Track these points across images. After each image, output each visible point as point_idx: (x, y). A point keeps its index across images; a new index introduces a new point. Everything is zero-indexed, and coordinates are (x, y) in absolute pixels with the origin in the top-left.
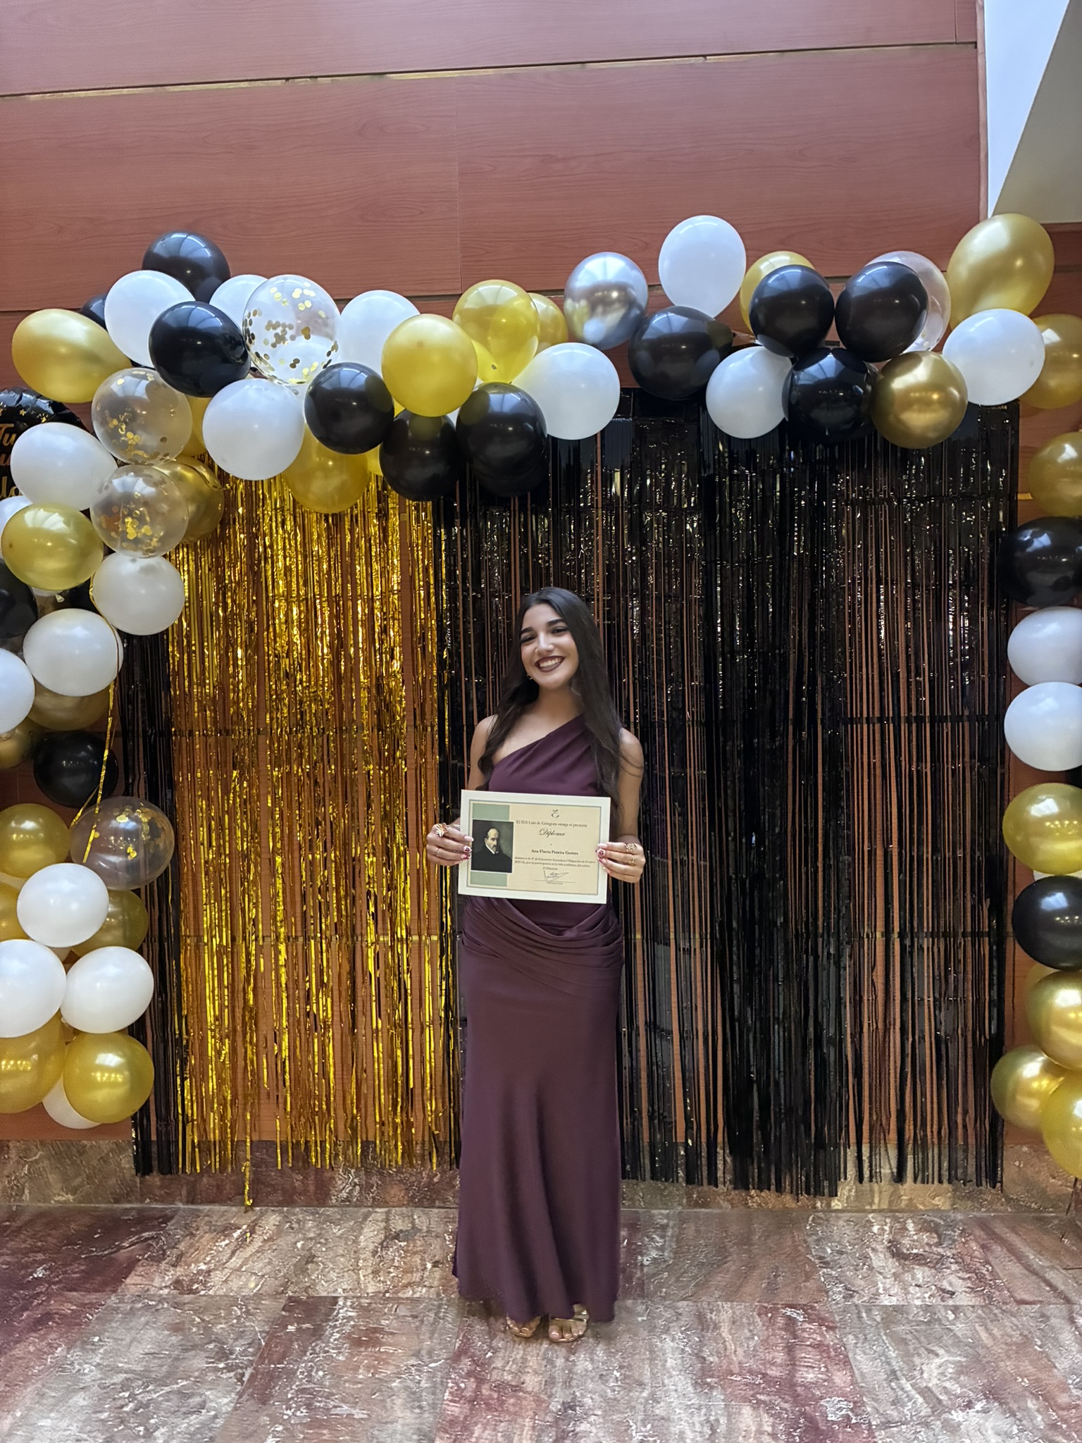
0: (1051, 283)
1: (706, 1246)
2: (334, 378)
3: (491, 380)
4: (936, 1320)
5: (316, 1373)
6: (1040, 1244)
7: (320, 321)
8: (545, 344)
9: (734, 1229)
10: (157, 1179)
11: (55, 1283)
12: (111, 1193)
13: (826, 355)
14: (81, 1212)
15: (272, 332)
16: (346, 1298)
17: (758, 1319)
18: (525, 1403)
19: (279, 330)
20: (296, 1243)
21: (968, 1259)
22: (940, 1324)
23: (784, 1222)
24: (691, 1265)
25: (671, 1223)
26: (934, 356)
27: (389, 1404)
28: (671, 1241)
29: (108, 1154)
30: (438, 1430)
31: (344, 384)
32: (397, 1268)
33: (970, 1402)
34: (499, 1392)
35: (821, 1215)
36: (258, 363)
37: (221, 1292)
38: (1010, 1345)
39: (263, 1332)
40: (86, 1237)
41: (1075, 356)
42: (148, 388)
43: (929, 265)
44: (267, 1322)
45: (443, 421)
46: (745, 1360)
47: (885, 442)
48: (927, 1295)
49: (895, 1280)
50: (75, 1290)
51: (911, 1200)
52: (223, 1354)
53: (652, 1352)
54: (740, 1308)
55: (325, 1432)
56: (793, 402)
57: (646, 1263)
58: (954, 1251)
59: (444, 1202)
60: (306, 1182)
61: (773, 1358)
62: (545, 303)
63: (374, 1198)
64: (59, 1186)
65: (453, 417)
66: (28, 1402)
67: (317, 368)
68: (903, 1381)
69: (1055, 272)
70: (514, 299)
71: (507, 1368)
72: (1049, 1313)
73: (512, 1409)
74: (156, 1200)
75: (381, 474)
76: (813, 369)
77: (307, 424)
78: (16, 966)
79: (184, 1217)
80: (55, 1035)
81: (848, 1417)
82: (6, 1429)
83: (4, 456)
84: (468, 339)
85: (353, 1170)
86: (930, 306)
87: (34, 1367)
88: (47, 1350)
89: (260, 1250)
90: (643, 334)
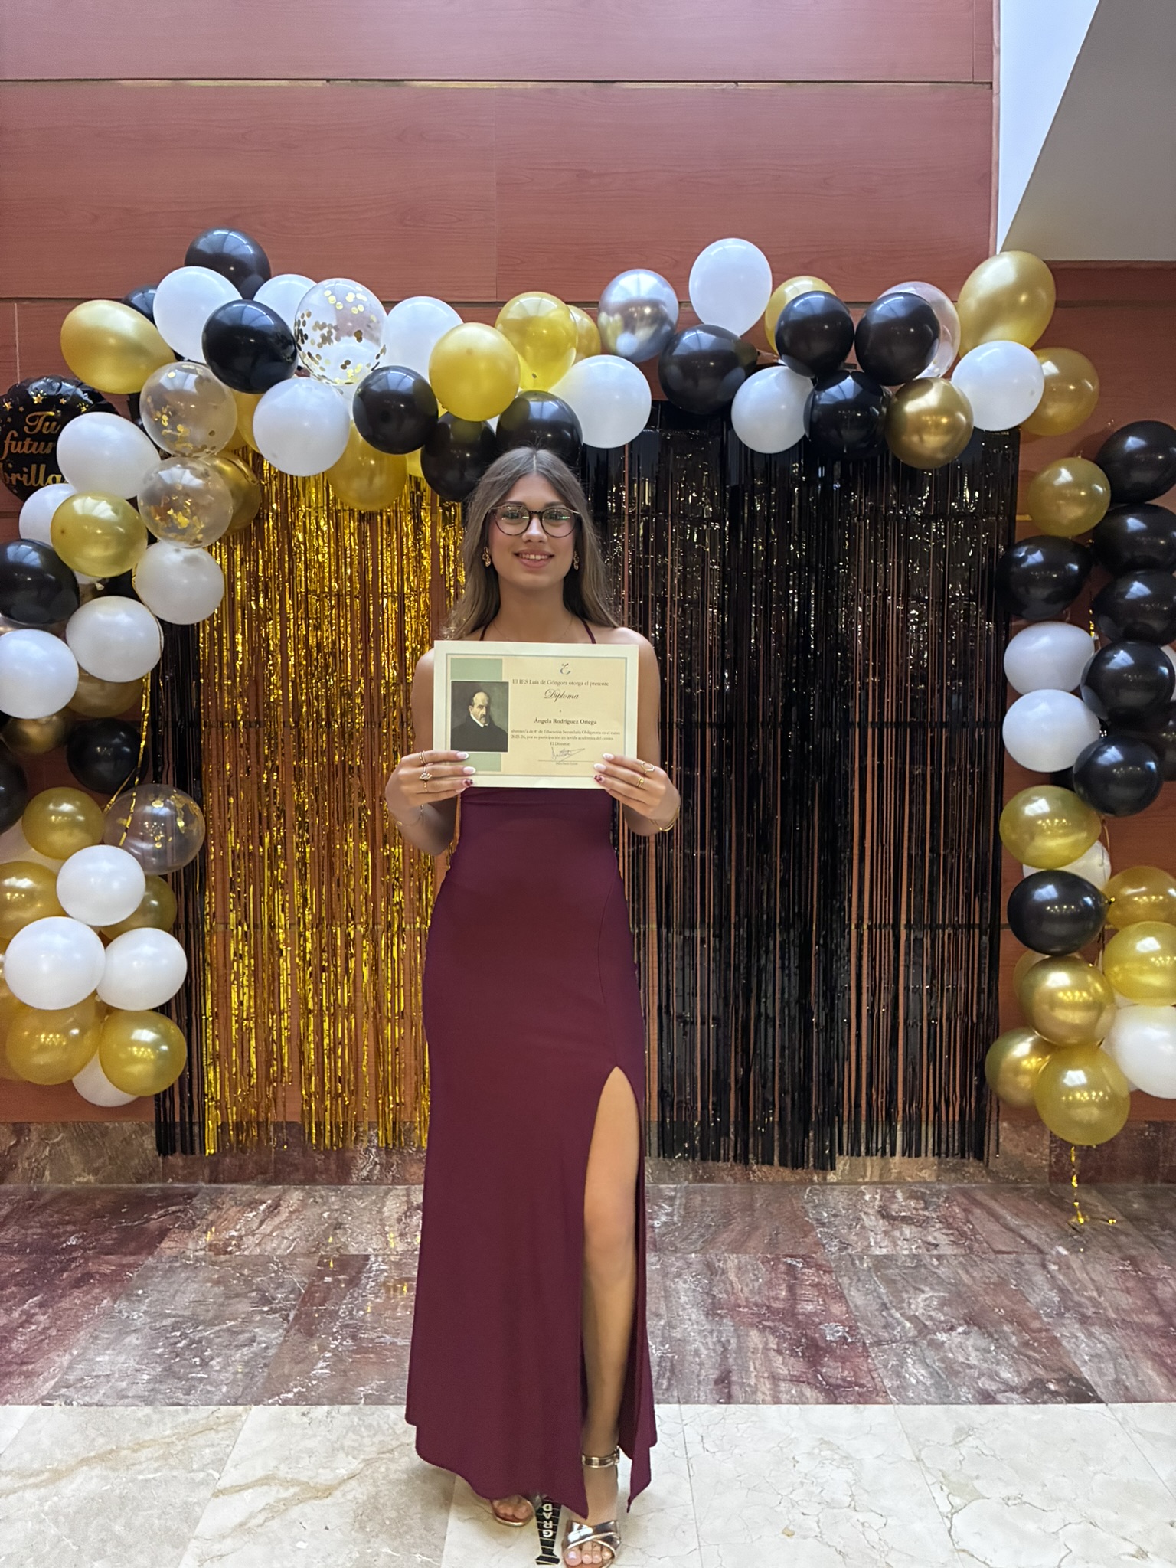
0: (1053, 318)
1: (712, 1212)
2: (383, 381)
3: (530, 388)
4: (922, 1266)
5: (357, 1312)
6: (1017, 1208)
7: (371, 324)
8: (581, 355)
9: (737, 1199)
10: (179, 1159)
11: (90, 1249)
12: (134, 1174)
13: (844, 378)
14: (103, 1191)
15: (319, 332)
16: (376, 1256)
17: (761, 1266)
19: (325, 331)
20: (321, 1214)
21: (951, 1220)
22: (927, 1268)
23: (783, 1192)
24: (698, 1226)
26: (943, 382)
28: (679, 1209)
29: (131, 1136)
31: (392, 387)
33: (953, 1326)
35: (817, 1187)
36: (307, 360)
37: (258, 1251)
38: (990, 1283)
39: (302, 1282)
40: (115, 1212)
41: (1072, 387)
42: (198, 382)
43: (942, 296)
44: (305, 1275)
45: (484, 425)
46: (750, 1297)
47: (896, 461)
48: (913, 1247)
49: (886, 1236)
50: (112, 1254)
51: (900, 1173)
52: (266, 1300)
53: (666, 1291)
54: (744, 1258)
55: (370, 1356)
56: (815, 420)
57: (656, 1225)
58: (939, 1214)
60: (327, 1161)
61: (777, 1295)
62: (581, 315)
63: (393, 1176)
64: (82, 1166)
65: (493, 424)
66: (83, 1344)
67: (362, 371)
68: (893, 1311)
69: (1056, 306)
70: (556, 311)
72: (1023, 1261)
74: (179, 1181)
75: (420, 474)
76: (833, 390)
77: (354, 424)
78: (59, 941)
79: (208, 1195)
80: (92, 1011)
81: (846, 1339)
82: (66, 1364)
83: (43, 444)
84: (512, 348)
85: (374, 1150)
86: (941, 335)
87: (82, 1316)
88: (93, 1302)
89: (288, 1220)
90: (673, 350)
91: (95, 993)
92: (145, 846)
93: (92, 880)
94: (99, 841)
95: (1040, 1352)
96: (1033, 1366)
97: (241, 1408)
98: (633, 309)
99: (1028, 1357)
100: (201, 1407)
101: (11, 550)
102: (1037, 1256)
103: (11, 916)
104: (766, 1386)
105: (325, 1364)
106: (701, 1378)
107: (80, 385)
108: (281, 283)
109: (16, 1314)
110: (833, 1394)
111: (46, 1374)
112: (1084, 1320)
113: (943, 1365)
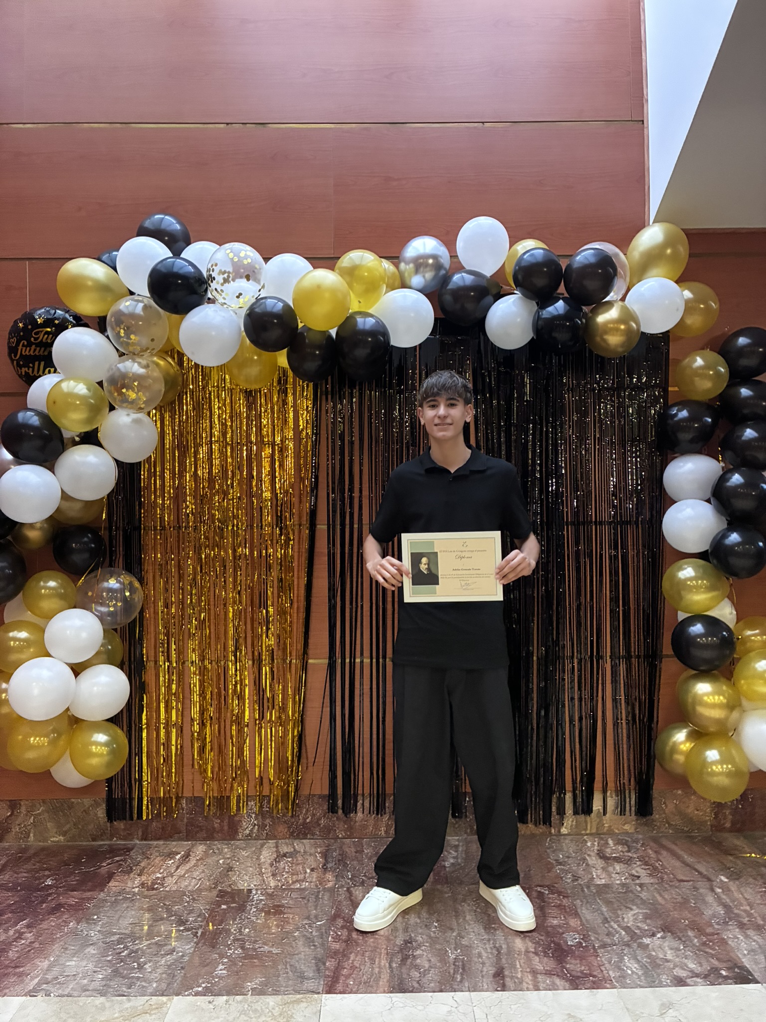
0: (687, 264)
2: (263, 305)
3: (357, 309)
4: (629, 891)
5: (244, 930)
7: (256, 271)
8: (389, 289)
10: (122, 824)
11: (60, 887)
12: (90, 835)
13: (557, 301)
14: (69, 847)
15: (222, 276)
16: (257, 890)
18: (380, 941)
19: (226, 275)
20: (218, 861)
21: (647, 859)
22: (633, 893)
23: (532, 843)
26: (620, 303)
27: (294, 945)
29: (89, 808)
30: (328, 957)
31: (269, 309)
32: (288, 872)
33: (653, 933)
35: (554, 837)
36: (214, 293)
37: (174, 889)
38: (677, 902)
39: (206, 909)
40: (77, 861)
41: (702, 306)
42: (143, 308)
43: (617, 250)
44: (208, 904)
45: (328, 334)
48: (623, 878)
49: (603, 871)
50: (76, 891)
51: (610, 827)
52: (181, 922)
53: (456, 912)
55: (255, 961)
56: (539, 328)
57: (447, 865)
58: (638, 855)
59: (313, 835)
60: (222, 824)
62: (389, 265)
63: (267, 834)
64: (55, 830)
65: (333, 332)
66: (57, 953)
67: (249, 300)
68: (612, 923)
69: (690, 257)
70: (373, 261)
72: (698, 886)
73: (372, 944)
74: (121, 839)
75: (285, 364)
76: (551, 309)
77: (244, 333)
78: (45, 673)
79: (141, 848)
80: (66, 721)
81: (581, 943)
82: (46, 966)
83: (43, 349)
84: (346, 285)
85: (253, 816)
86: (618, 274)
87: (56, 934)
88: (63, 924)
89: (196, 865)
90: (447, 285)
91: (68, 709)
92: (103, 609)
93: (68, 632)
94: (73, 606)
95: (714, 949)
96: (710, 959)
97: (164, 999)
99: (706, 952)
100: (139, 998)
101: (21, 416)
102: (707, 884)
103: (13, 657)
104: (529, 978)
105: (223, 967)
106: (484, 973)
107: (67, 312)
108: (197, 247)
109: (11, 932)
110: (575, 983)
111: (32, 974)
112: (742, 926)
113: (649, 961)
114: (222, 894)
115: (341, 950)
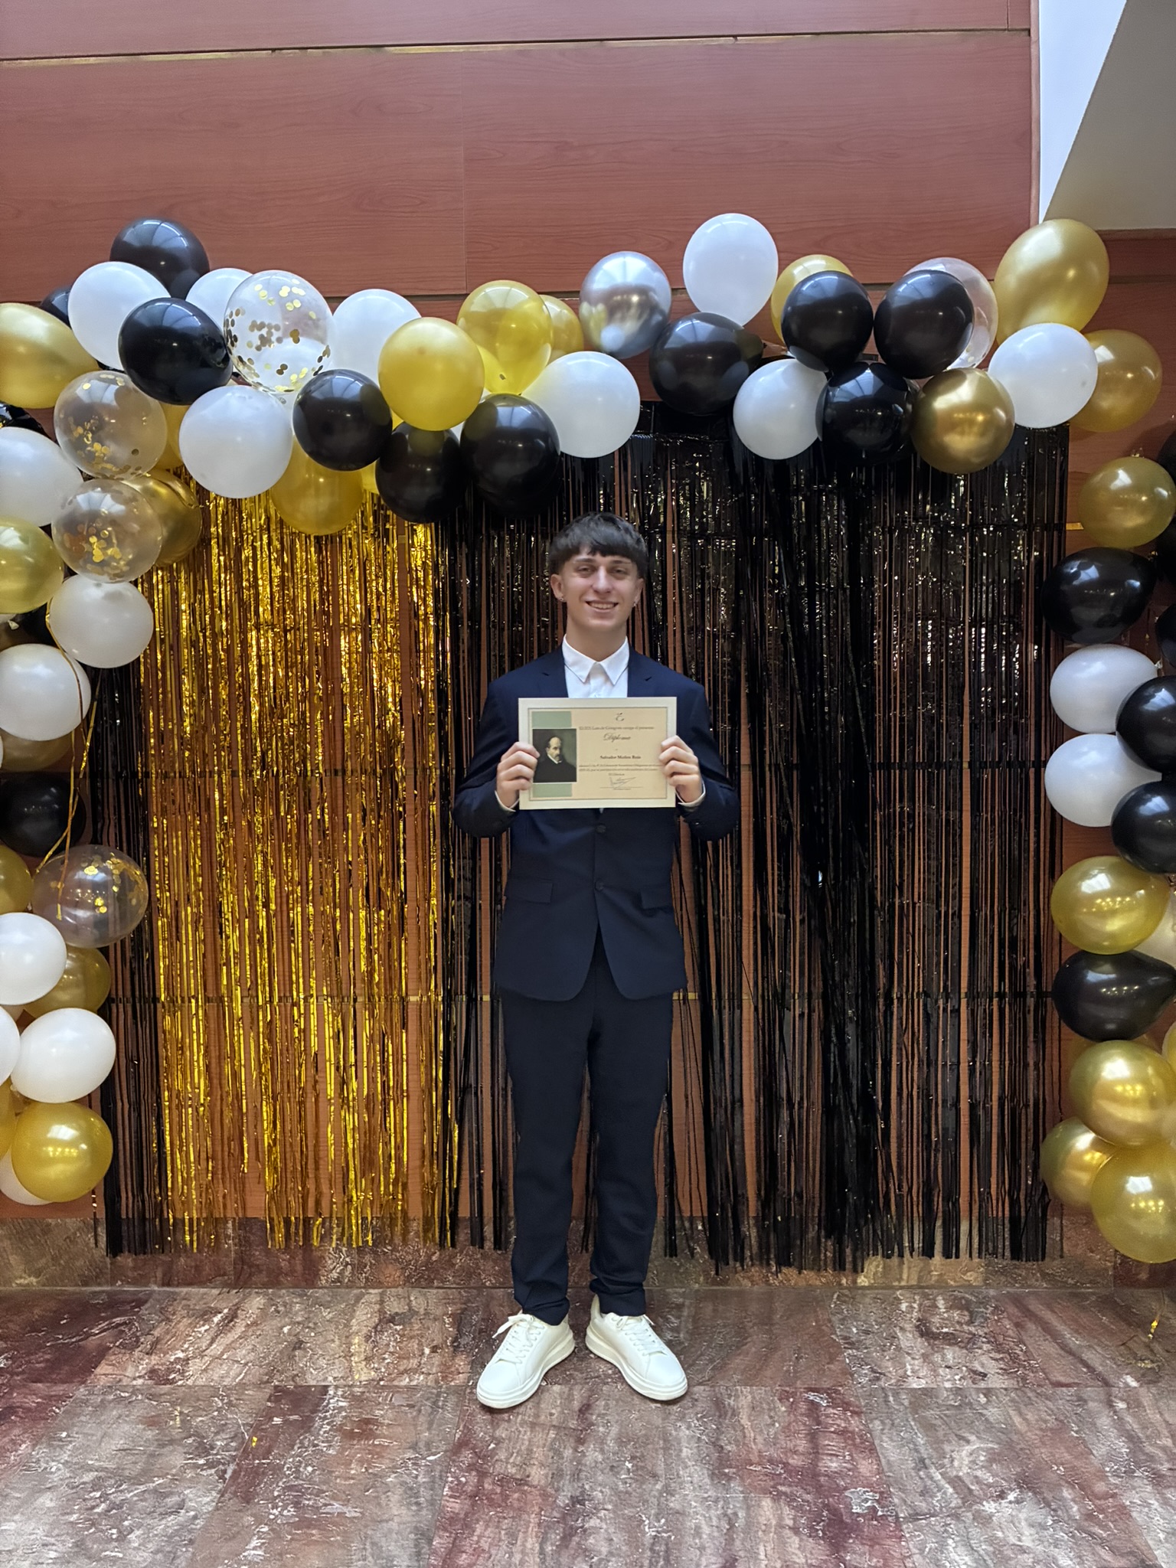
0: (1106, 294)
1: (724, 1326)
2: (327, 386)
3: (499, 391)
4: (966, 1404)
5: (305, 1468)
6: (1076, 1321)
7: (310, 322)
8: (558, 352)
9: (754, 1307)
10: (130, 1260)
11: (18, 1374)
12: (79, 1275)
13: (862, 371)
14: (46, 1296)
15: (257, 333)
16: (337, 1387)
17: (778, 1404)
18: (529, 1497)
19: (264, 332)
20: (282, 1328)
21: (1001, 1338)
22: (971, 1409)
23: (807, 1302)
24: (708, 1346)
25: (687, 1302)
26: (978, 373)
27: (383, 1502)
28: (686, 1322)
29: (75, 1233)
30: (438, 1528)
31: (337, 394)
32: (392, 1353)
33: (1002, 1492)
34: (502, 1486)
35: (846, 1292)
36: (241, 368)
37: (200, 1382)
38: (1045, 1431)
39: (247, 1424)
40: (52, 1324)
41: (1130, 375)
42: (118, 394)
43: (976, 273)
44: (250, 1414)
45: (446, 436)
46: (764, 1449)
47: (925, 465)
48: (957, 1377)
49: (924, 1361)
50: (40, 1382)
51: (941, 1275)
52: (203, 1449)
54: (760, 1392)
55: (314, 1532)
56: (828, 421)
58: (986, 1330)
59: (443, 1282)
60: (292, 1261)
61: (795, 1446)
62: (559, 306)
63: (367, 1278)
64: (22, 1267)
65: (457, 431)
68: (933, 1470)
69: (1110, 283)
70: (526, 302)
71: (511, 1460)
72: (1085, 1396)
73: (516, 1504)
74: (128, 1283)
75: (376, 491)
76: (849, 386)
77: (295, 438)
79: (158, 1301)
81: (874, 1509)
84: (474, 345)
85: (344, 1249)
86: (976, 319)
88: (10, 1446)
89: (243, 1336)
90: (665, 343)
92: (81, 913)
95: (1105, 1528)
96: (1098, 1548)
98: (619, 298)
99: (1091, 1534)
102: (1101, 1390)
105: (259, 1543)
108: (216, 278)
112: (1157, 1480)
113: (991, 1549)
114: (280, 1394)
115: (462, 1516)
